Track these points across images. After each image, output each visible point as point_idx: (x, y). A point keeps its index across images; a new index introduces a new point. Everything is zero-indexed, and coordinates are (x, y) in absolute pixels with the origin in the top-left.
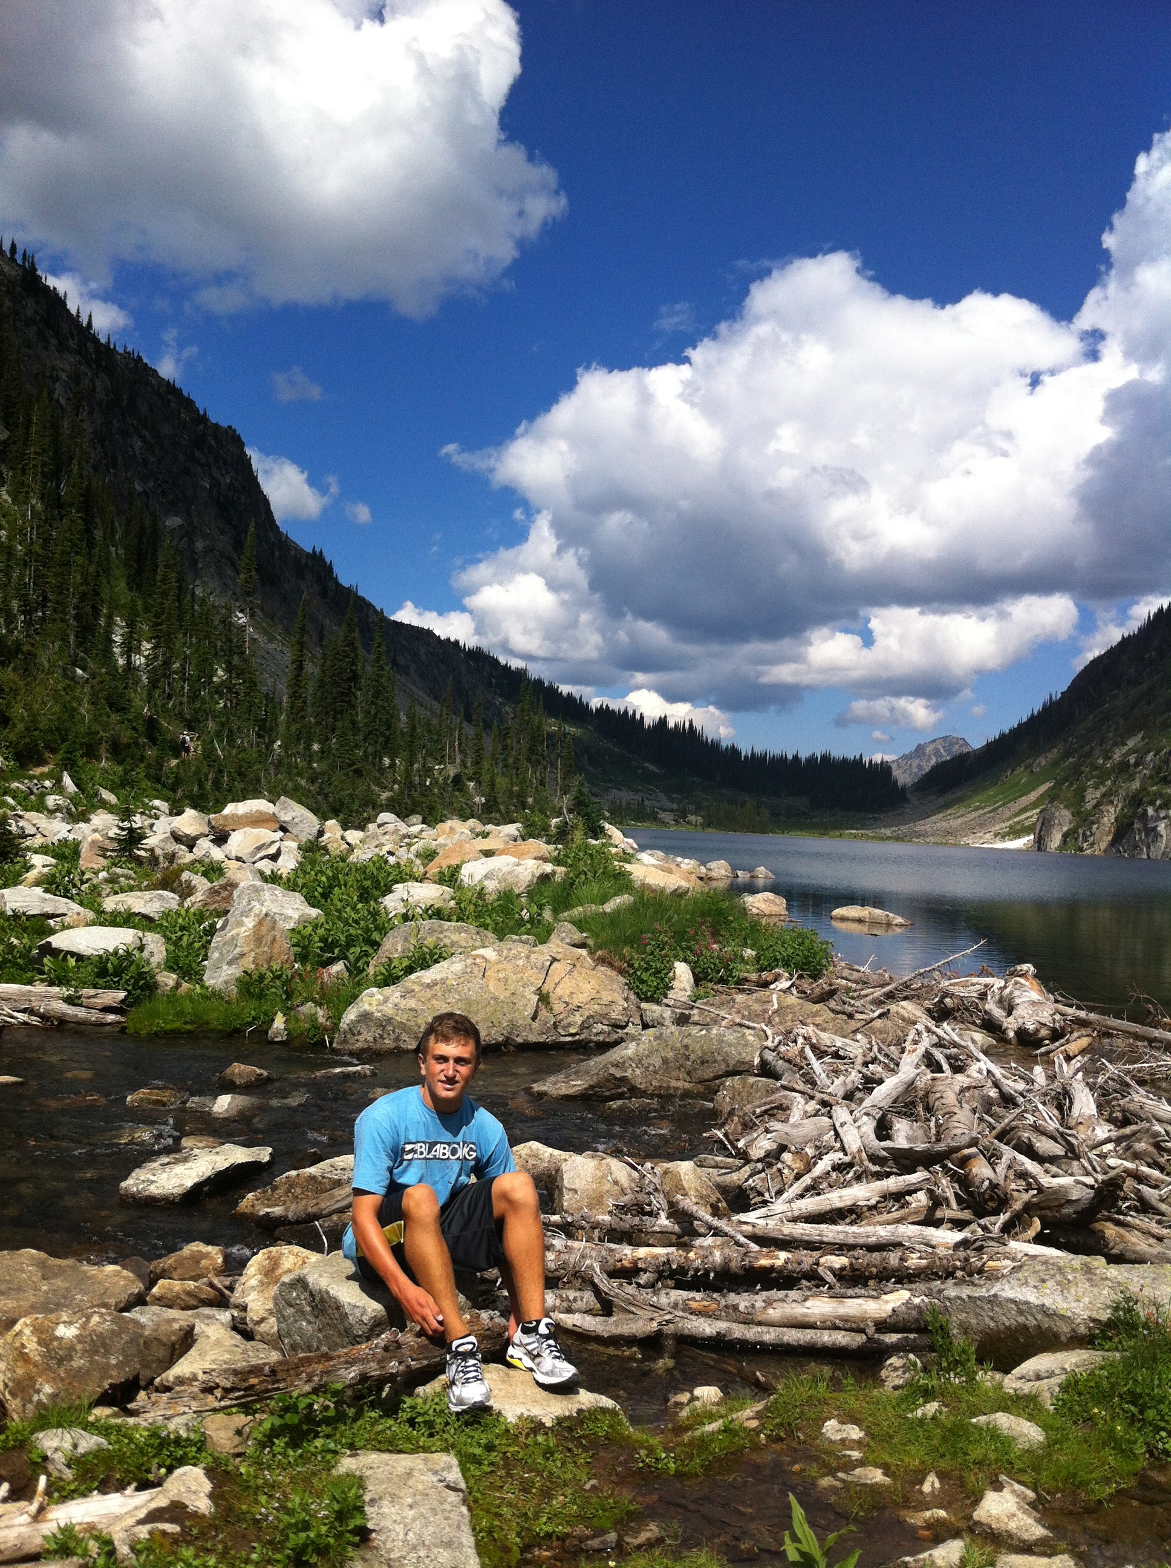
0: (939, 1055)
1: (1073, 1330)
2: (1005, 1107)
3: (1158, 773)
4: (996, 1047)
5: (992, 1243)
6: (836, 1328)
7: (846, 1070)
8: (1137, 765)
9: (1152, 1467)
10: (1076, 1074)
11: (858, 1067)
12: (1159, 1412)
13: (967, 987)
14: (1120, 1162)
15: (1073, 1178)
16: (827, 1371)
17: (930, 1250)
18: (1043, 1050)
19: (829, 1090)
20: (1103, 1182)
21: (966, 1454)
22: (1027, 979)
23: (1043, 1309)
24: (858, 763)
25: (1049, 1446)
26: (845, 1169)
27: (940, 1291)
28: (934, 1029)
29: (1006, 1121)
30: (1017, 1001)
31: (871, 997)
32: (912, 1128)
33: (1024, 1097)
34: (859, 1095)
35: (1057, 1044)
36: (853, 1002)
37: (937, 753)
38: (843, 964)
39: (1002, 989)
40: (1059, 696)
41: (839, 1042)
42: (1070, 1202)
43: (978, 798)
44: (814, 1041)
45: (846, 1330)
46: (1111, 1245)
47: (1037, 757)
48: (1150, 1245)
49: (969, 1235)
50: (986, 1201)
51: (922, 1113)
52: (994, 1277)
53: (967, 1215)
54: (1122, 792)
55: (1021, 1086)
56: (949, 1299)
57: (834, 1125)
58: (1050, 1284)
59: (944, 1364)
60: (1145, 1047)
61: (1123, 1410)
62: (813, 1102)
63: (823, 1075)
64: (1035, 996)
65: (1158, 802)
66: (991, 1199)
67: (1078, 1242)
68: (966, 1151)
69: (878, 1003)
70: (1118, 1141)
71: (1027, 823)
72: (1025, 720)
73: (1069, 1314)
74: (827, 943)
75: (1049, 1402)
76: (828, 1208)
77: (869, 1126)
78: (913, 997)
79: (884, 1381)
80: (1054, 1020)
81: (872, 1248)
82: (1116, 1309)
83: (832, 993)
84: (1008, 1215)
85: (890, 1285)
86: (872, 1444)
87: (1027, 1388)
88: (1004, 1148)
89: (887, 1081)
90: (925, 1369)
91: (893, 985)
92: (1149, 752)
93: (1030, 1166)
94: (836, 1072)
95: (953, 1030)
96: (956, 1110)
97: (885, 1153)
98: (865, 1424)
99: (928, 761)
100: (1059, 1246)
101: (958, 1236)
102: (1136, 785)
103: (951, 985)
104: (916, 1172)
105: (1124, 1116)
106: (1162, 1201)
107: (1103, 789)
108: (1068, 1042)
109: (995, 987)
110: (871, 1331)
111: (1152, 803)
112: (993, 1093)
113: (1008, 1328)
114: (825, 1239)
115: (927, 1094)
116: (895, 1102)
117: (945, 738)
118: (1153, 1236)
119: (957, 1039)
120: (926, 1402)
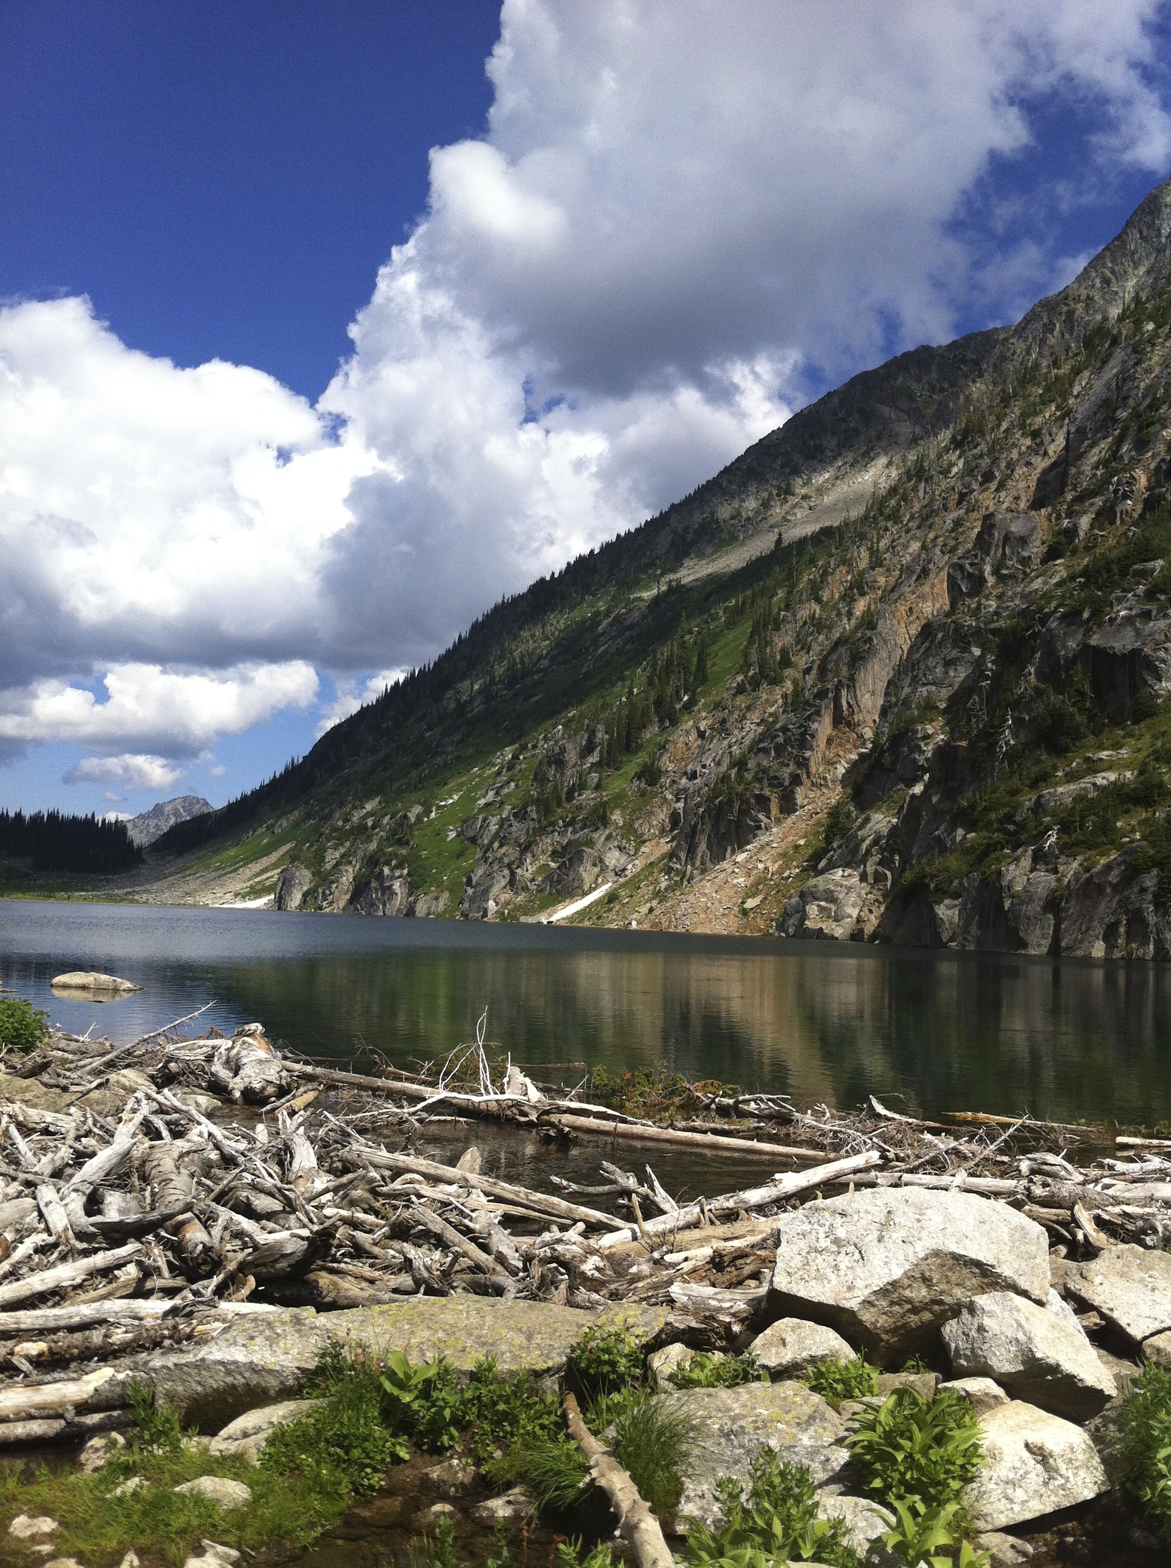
0: (158, 1122)
1: (282, 1383)
2: (225, 1169)
3: (393, 835)
4: (221, 1108)
5: (202, 1307)
6: (31, 1417)
7: (56, 1147)
8: (374, 827)
9: (357, 1504)
10: (298, 1128)
11: (69, 1142)
12: (364, 1450)
13: (192, 1051)
14: (336, 1210)
15: (289, 1232)
16: (19, 1464)
17: (136, 1322)
18: (268, 1107)
19: (36, 1169)
20: (317, 1232)
21: (168, 1525)
22: (255, 1038)
23: (252, 1367)
24: (89, 823)
25: (254, 1502)
26: (49, 1250)
27: (146, 1363)
28: (155, 1095)
29: (225, 1182)
30: (244, 1061)
31: (88, 1068)
32: (124, 1200)
33: (245, 1156)
34: (68, 1171)
35: (283, 1100)
36: (68, 1074)
37: (176, 813)
38: (60, 1034)
39: (229, 1050)
40: (301, 760)
41: (49, 1117)
42: (284, 1256)
43: (218, 858)
44: (21, 1118)
45: (42, 1418)
46: (325, 1293)
47: (279, 818)
48: (362, 1289)
49: (180, 1302)
50: (199, 1265)
51: (137, 1183)
52: (203, 1340)
53: (179, 1282)
54: (360, 853)
55: (243, 1145)
56: (155, 1370)
57: (38, 1206)
58: (259, 1340)
59: (147, 1437)
60: (368, 1096)
61: (329, 1454)
62: (16, 1184)
63: (30, 1154)
64: (262, 1054)
65: (394, 863)
66: (205, 1262)
67: (292, 1294)
68: (180, 1218)
69: (97, 1073)
70: (336, 1190)
71: (268, 883)
72: (267, 782)
73: (278, 1368)
74: (42, 1013)
75: (256, 1457)
76: (28, 1293)
77: (77, 1203)
78: (136, 1064)
79: (83, 1465)
80: (281, 1077)
81: (72, 1329)
82: (323, 1356)
83: (44, 1067)
84: (221, 1276)
85: (92, 1364)
86: (66, 1533)
87: (233, 1447)
88: (221, 1209)
89: (100, 1153)
90: (129, 1445)
91: (115, 1053)
92: (386, 815)
93: (246, 1224)
94: (45, 1149)
95: (174, 1095)
96: (173, 1176)
97: (93, 1229)
98: (58, 1514)
99: (167, 821)
100: (271, 1302)
101: (167, 1304)
102: (373, 846)
103: (177, 1049)
104: (126, 1244)
105: (344, 1166)
106: (375, 1244)
107: (342, 850)
108: (294, 1097)
109: (222, 1050)
110: (70, 1414)
111: (388, 863)
112: (214, 1155)
113: (216, 1390)
114: (23, 1326)
115: (143, 1163)
116: (107, 1175)
117: (185, 798)
118: (366, 1280)
119: (177, 1104)
120: (126, 1479)
